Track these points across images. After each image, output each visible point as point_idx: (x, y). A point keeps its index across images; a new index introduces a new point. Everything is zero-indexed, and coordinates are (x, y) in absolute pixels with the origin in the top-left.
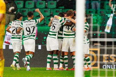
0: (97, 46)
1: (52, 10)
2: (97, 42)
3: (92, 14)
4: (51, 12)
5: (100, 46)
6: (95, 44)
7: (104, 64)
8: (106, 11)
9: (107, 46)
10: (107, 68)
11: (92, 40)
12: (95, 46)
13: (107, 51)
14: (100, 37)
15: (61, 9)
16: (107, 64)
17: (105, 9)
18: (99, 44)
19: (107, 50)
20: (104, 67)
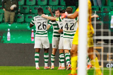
0: (101, 44)
1: (53, 7)
2: (100, 40)
3: (95, 11)
4: (53, 9)
5: (104, 44)
6: (99, 42)
7: (108, 63)
8: (110, 8)
9: (111, 45)
10: (111, 67)
11: (96, 38)
12: (99, 44)
13: (111, 50)
14: (104, 35)
15: (63, 6)
16: (111, 63)
17: (109, 6)
18: (102, 43)
19: (111, 48)
20: (108, 66)
